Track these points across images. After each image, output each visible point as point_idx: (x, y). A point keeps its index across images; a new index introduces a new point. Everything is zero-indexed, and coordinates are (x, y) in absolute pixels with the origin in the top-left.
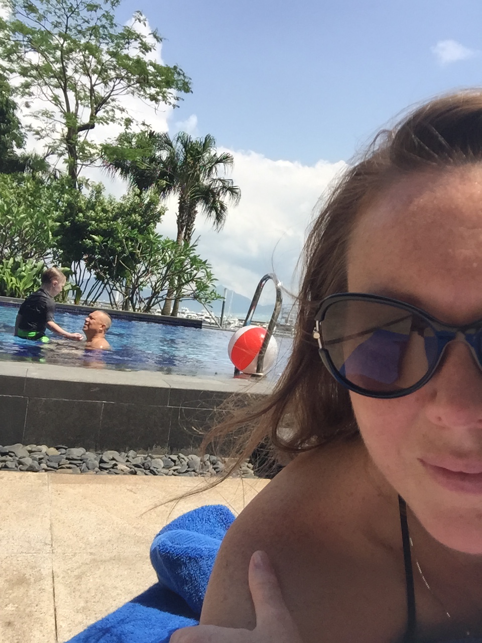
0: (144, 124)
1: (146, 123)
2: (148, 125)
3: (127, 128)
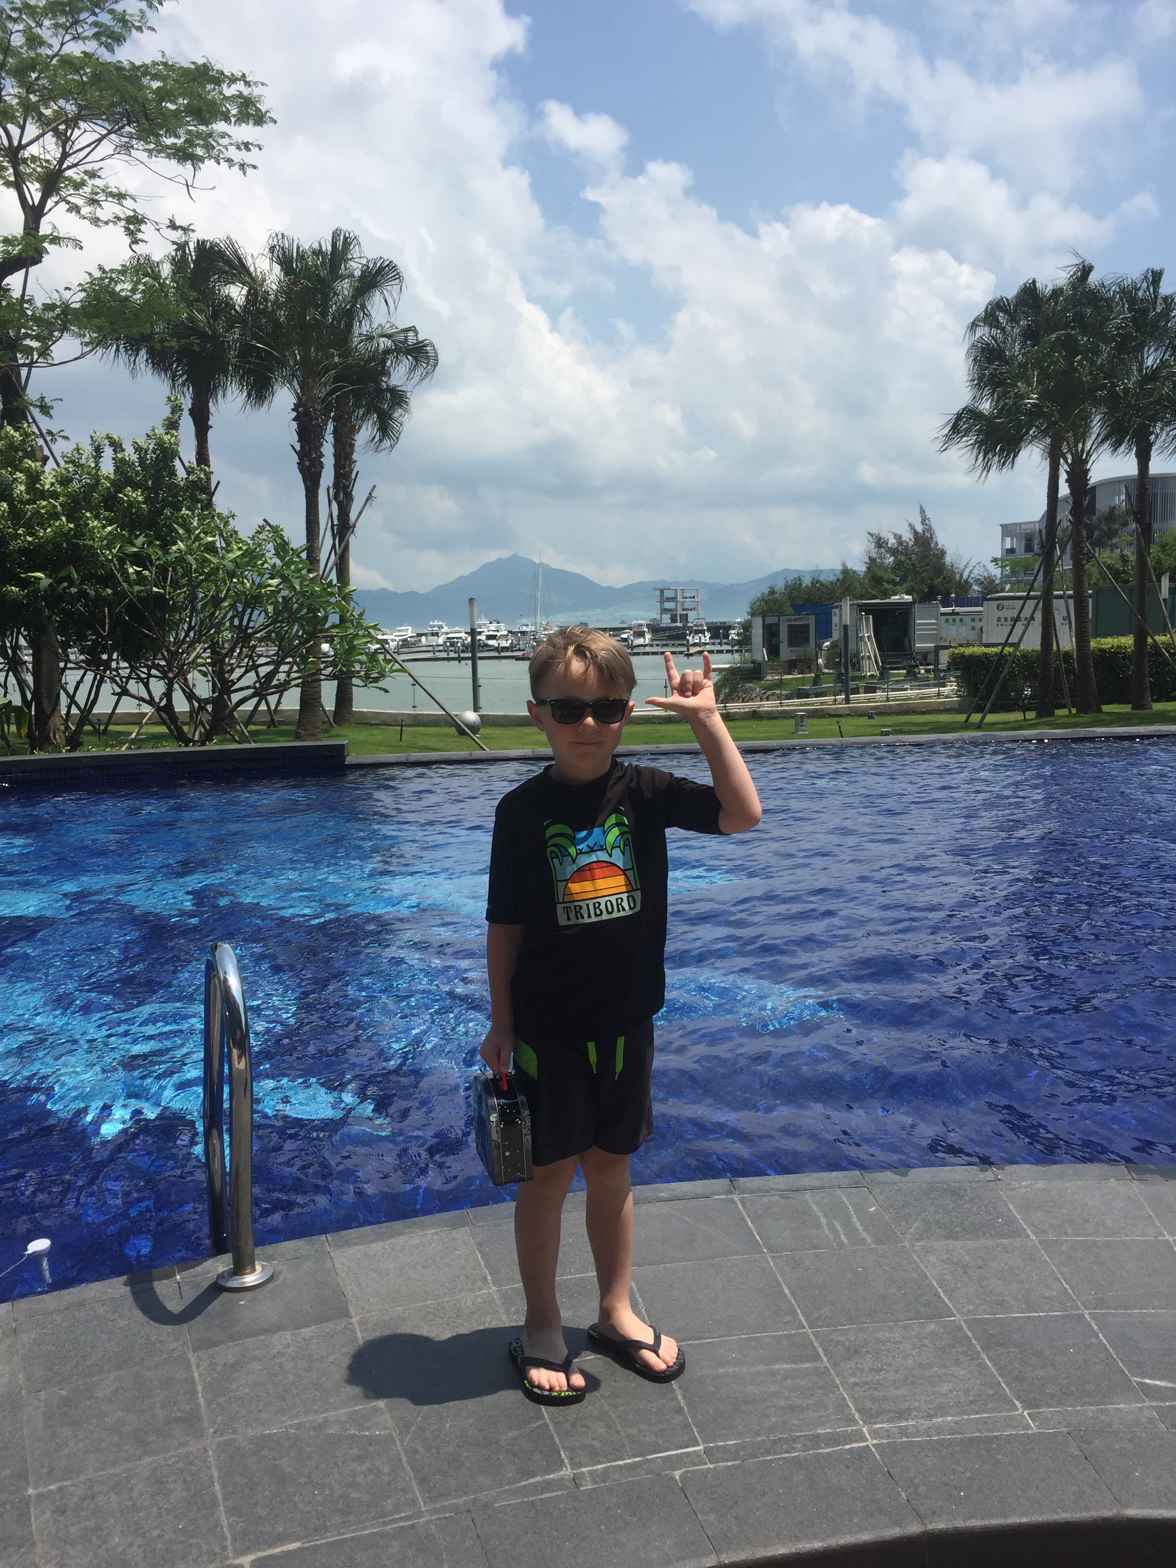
0: (173, 226)
1: (178, 224)
2: (184, 224)
3: (135, 241)
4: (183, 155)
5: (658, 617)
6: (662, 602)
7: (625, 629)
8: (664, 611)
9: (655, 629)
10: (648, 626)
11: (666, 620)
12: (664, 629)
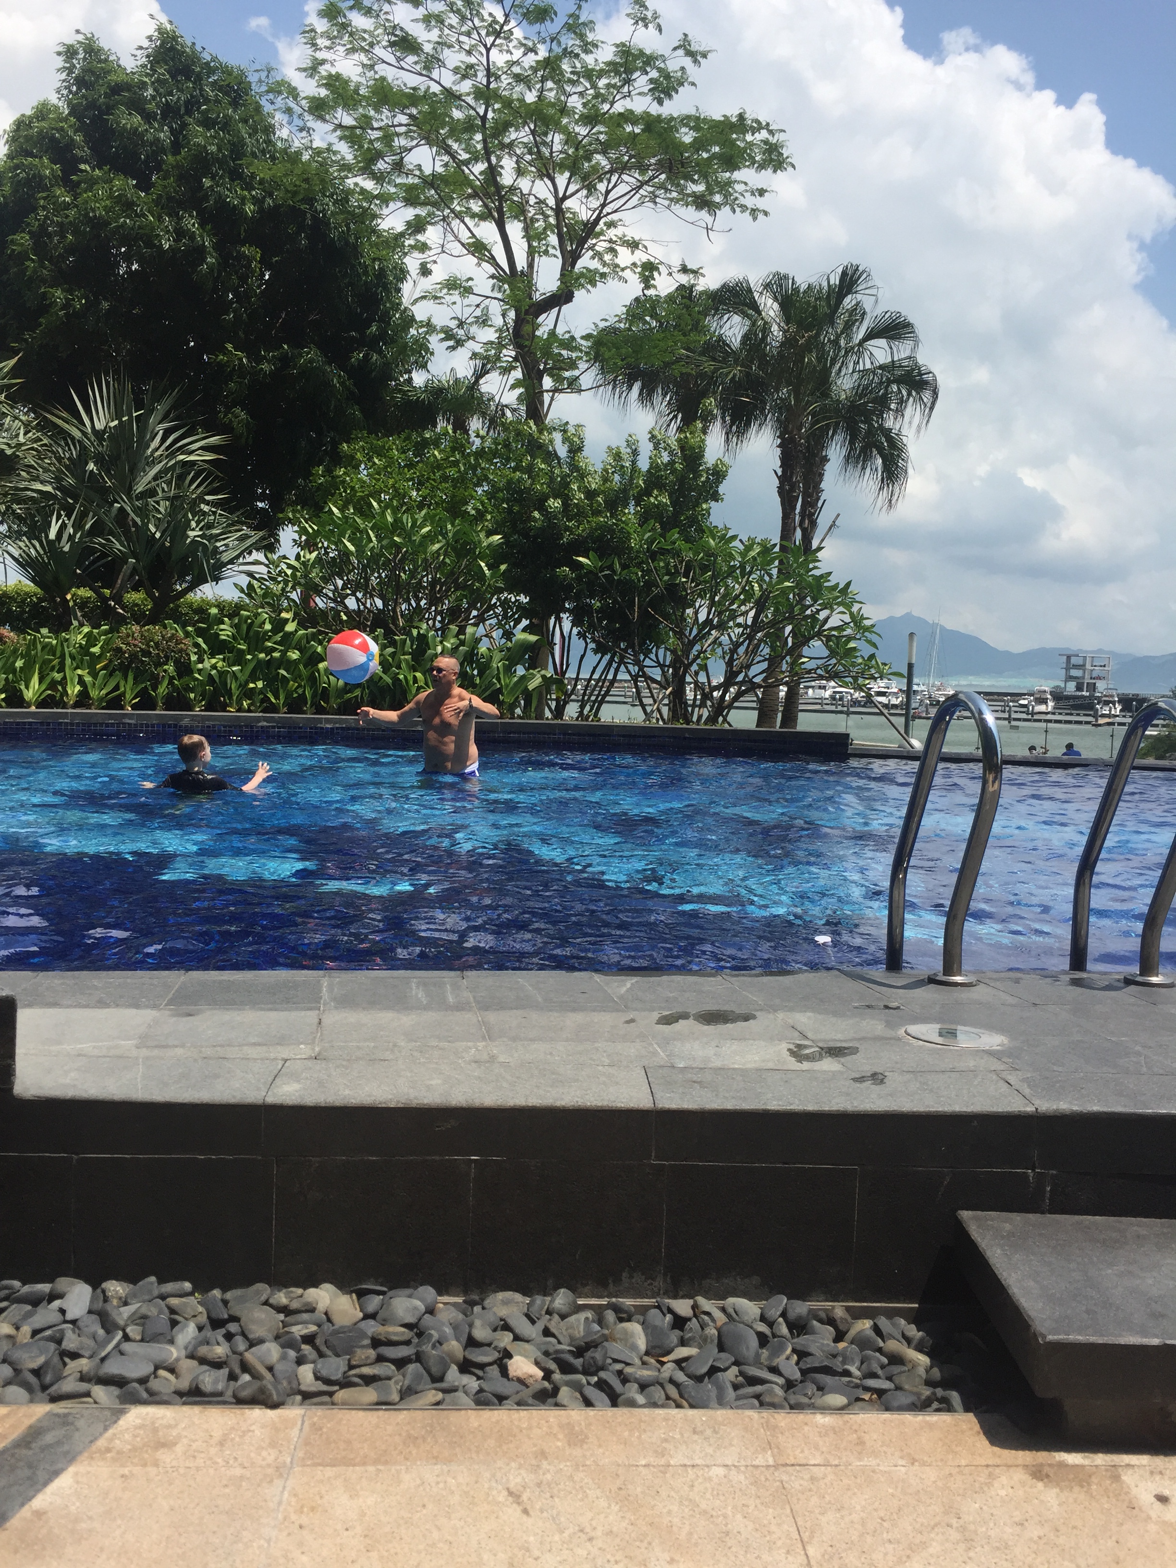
0: (684, 270)
1: (689, 268)
3: (646, 286)
4: (702, 202)
5: (1063, 685)
6: (1067, 669)
7: (1025, 694)
8: (1070, 678)
9: (1058, 696)
10: (1051, 693)
11: (1071, 688)
12: (1068, 698)
